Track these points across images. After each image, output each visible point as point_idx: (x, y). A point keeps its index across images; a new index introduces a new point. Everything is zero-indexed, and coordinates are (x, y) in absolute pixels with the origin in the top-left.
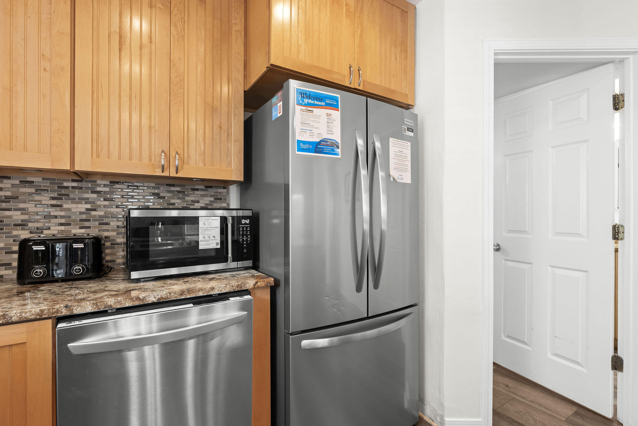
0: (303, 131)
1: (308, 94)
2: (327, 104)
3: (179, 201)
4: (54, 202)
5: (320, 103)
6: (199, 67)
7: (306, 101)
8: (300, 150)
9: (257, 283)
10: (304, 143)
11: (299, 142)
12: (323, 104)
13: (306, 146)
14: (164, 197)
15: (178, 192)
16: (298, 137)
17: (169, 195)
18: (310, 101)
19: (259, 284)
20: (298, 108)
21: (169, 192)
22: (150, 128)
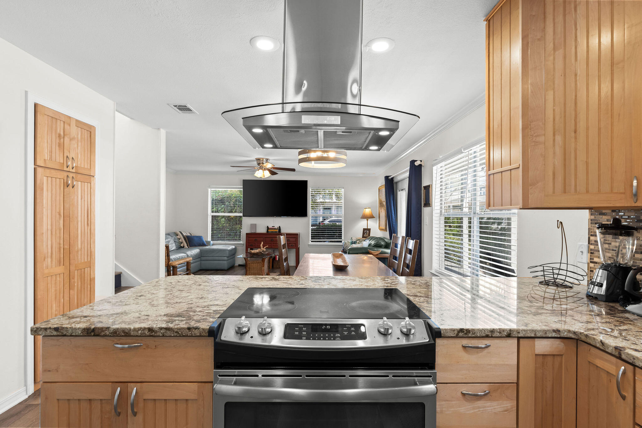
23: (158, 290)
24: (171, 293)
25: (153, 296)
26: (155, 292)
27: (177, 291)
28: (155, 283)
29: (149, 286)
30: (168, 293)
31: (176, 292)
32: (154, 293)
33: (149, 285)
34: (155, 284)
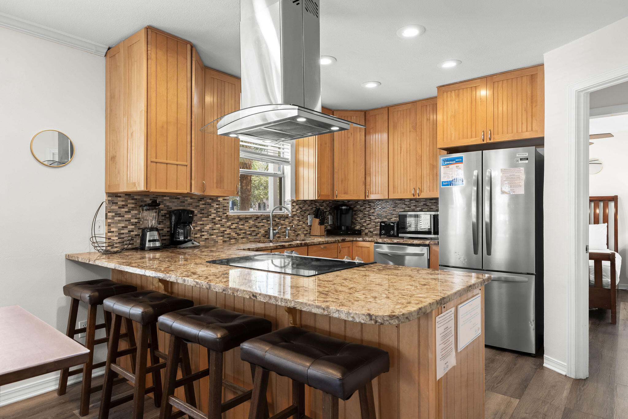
0: (444, 177)
1: (447, 160)
2: (456, 162)
3: (435, 207)
4: (393, 209)
5: (453, 162)
6: (427, 149)
7: (446, 163)
8: (443, 185)
9: (430, 242)
10: (445, 182)
11: (443, 182)
12: (454, 162)
13: (446, 183)
14: (428, 206)
15: (434, 202)
16: (442, 180)
17: (431, 204)
18: (448, 163)
19: (431, 243)
20: (442, 167)
21: (430, 203)
22: (410, 180)
23: (407, 288)
24: (391, 284)
25: (411, 283)
26: (409, 287)
27: (384, 285)
28: (413, 302)
29: (420, 297)
30: (395, 284)
31: (386, 284)
32: (411, 286)
33: (421, 299)
34: (412, 299)
